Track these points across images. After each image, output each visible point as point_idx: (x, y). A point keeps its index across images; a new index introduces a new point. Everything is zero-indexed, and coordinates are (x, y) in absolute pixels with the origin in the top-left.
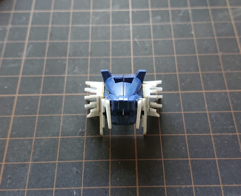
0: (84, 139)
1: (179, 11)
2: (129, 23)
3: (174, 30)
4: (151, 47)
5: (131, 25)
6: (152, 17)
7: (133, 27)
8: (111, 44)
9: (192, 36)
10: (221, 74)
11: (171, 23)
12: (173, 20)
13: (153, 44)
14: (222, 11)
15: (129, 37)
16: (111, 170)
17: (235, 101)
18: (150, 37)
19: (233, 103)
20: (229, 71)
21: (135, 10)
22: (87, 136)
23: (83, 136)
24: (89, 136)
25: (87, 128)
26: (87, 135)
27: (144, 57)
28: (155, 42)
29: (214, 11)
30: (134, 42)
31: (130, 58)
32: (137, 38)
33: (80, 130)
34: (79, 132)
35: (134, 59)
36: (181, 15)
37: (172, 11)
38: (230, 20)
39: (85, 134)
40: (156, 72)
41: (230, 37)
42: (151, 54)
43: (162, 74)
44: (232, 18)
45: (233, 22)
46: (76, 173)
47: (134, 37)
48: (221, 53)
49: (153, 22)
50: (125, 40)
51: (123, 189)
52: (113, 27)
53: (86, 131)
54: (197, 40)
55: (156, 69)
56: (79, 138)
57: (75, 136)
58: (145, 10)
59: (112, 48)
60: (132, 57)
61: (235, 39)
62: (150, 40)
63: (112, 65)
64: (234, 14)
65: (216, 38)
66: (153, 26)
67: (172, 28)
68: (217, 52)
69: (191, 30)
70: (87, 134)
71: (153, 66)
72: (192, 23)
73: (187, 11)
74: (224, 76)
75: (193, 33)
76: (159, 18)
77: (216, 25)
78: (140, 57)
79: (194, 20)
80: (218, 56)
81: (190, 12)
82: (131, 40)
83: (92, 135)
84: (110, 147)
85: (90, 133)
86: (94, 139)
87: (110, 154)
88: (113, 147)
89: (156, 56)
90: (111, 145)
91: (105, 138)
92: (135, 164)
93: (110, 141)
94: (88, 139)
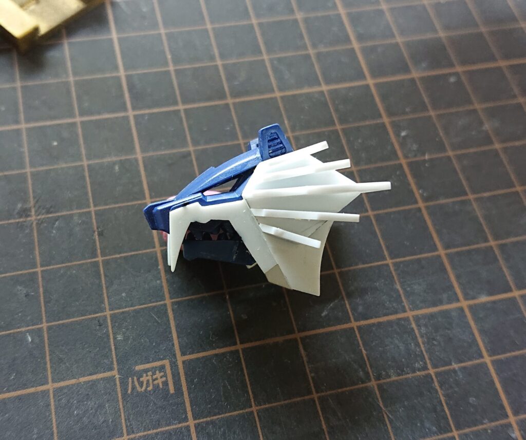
0: (32, 223)
4: (153, 11)
10: (308, 57)
16: (105, 279)
17: (341, 107)
19: (337, 110)
20: (322, 49)
22: (39, 217)
23: (29, 219)
24: (43, 217)
25: (36, 200)
26: (37, 214)
27: (142, 33)
31: (111, 40)
33: (19, 206)
34: (16, 211)
35: (121, 40)
39: (33, 213)
40: (174, 64)
42: (155, 26)
43: (187, 66)
46: (26, 296)
48: (301, 13)
51: (137, 312)
53: (34, 207)
55: (172, 58)
56: (18, 223)
57: (9, 219)
60: (115, 36)
63: (72, 59)
68: (292, 11)
70: (36, 212)
71: (163, 52)
74: (314, 59)
78: (133, 34)
80: (296, 21)
83: (48, 212)
84: (96, 233)
85: (43, 209)
86: (57, 220)
87: (98, 247)
88: (102, 231)
89: (168, 31)
90: (97, 228)
91: (80, 215)
92: (156, 258)
93: (94, 221)
94: (42, 222)
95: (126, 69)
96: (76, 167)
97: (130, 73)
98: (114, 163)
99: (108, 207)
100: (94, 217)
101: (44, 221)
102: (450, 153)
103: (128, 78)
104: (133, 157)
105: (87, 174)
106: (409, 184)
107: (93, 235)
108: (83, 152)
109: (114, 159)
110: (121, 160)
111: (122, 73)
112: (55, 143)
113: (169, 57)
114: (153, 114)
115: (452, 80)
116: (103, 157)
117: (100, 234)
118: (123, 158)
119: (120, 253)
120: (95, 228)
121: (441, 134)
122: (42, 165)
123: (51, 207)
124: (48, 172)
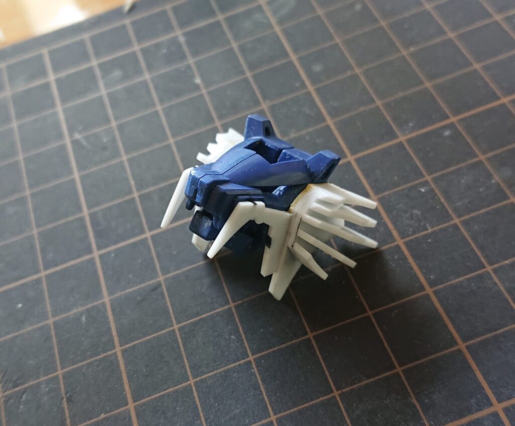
1: (158, 46)
2: (53, 105)
3: (156, 88)
4: (114, 140)
5: (59, 108)
6: (103, 77)
7: (65, 111)
8: (23, 164)
9: (197, 87)
11: (147, 76)
12: (150, 67)
13: (117, 133)
14: (248, 14)
15: (60, 136)
18: (108, 121)
21: (62, 74)
24: (10, 392)
25: (3, 374)
26: (4, 390)
27: (104, 166)
28: (120, 127)
29: (231, 21)
30: (75, 143)
31: (73, 181)
32: (80, 132)
35: (83, 178)
36: (165, 51)
37: (142, 50)
38: (271, 26)
40: (138, 190)
41: (277, 64)
42: (116, 154)
43: (152, 189)
44: (273, 21)
45: (278, 29)
47: (71, 130)
48: (267, 102)
49: (107, 86)
50: (54, 145)
52: (20, 127)
54: (209, 93)
55: (136, 184)
58: (84, 67)
59: (28, 171)
60: (76, 176)
61: (291, 63)
62: (109, 126)
63: (35, 209)
64: (275, 12)
65: (249, 75)
66: (109, 95)
67: (151, 86)
68: (257, 103)
69: (193, 77)
70: (2, 388)
71: (127, 179)
72: (191, 61)
73: (174, 41)
75: (198, 81)
76: (117, 73)
77: (243, 49)
78: (94, 169)
79: (195, 54)
80: (262, 111)
81: (182, 39)
82: (68, 141)
83: (15, 386)
84: (65, 400)
85: (10, 383)
86: (24, 393)
87: (67, 415)
88: (71, 396)
89: (129, 157)
90: (66, 394)
91: (48, 382)
92: (130, 418)
93: (62, 386)
94: (10, 398)
95: (89, 208)
96: (42, 327)
97: (94, 210)
98: (81, 314)
99: (75, 366)
100: (61, 382)
101: (11, 396)
102: (457, 221)
103: (93, 216)
104: (100, 302)
105: (53, 333)
106: (411, 268)
107: (61, 403)
108: (49, 308)
109: (81, 309)
110: (87, 309)
111: (86, 212)
112: (20, 306)
113: (132, 183)
114: (118, 249)
115: (447, 133)
116: (69, 310)
117: (69, 400)
118: (90, 306)
119: (90, 419)
120: (64, 395)
121: (442, 200)
122: (8, 333)
123: (18, 379)
124: (13, 340)
